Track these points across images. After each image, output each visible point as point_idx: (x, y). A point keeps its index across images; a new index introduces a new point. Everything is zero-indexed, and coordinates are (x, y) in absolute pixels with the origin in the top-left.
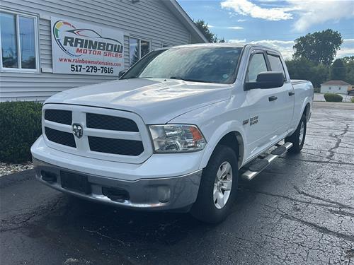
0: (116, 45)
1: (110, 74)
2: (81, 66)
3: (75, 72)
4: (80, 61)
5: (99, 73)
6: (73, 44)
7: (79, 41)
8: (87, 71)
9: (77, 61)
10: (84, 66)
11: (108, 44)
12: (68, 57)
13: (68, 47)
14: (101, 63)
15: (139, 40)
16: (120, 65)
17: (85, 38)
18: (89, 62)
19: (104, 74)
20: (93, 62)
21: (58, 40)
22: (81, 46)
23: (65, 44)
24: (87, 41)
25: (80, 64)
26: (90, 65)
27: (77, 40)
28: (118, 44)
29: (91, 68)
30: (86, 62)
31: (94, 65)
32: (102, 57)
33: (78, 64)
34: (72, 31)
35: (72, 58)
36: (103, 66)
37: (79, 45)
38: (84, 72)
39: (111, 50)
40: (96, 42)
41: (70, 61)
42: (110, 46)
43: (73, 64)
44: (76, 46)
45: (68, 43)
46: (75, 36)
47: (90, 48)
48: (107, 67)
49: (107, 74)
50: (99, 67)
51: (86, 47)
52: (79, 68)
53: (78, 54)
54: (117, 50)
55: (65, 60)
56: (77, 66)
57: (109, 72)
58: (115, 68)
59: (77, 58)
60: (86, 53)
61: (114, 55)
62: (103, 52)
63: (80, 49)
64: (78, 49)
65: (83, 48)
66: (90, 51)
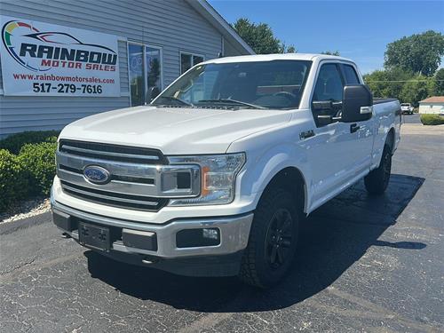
0: (105, 55)
1: (97, 95)
2: (50, 85)
3: (40, 94)
4: (47, 78)
5: (78, 93)
6: (36, 53)
7: (46, 50)
8: (59, 91)
9: (42, 78)
10: (54, 83)
11: (93, 54)
12: (28, 72)
13: (27, 58)
14: (81, 80)
15: (142, 47)
16: (112, 81)
17: (55, 46)
18: (63, 79)
19: (87, 94)
20: (69, 79)
21: (11, 49)
22: (49, 57)
23: (23, 54)
24: (58, 49)
25: (49, 82)
26: (63, 83)
27: (42, 48)
28: (108, 52)
29: (65, 87)
30: (58, 78)
31: (70, 83)
32: (83, 71)
33: (45, 82)
34: (34, 36)
35: (34, 74)
36: (84, 83)
37: (45, 55)
38: (53, 93)
39: (98, 61)
40: (73, 51)
41: (31, 77)
42: (96, 56)
43: (36, 81)
44: (40, 56)
45: (27, 53)
46: (38, 43)
47: (63, 58)
48: (92, 84)
49: (92, 95)
50: (78, 84)
51: (56, 57)
52: (46, 87)
54: (108, 60)
55: (24, 77)
56: (42, 85)
57: (95, 92)
58: (104, 87)
59: (42, 73)
60: (57, 65)
61: (103, 68)
62: (84, 64)
63: (47, 60)
64: (44, 61)
65: (52, 60)
66: (64, 63)
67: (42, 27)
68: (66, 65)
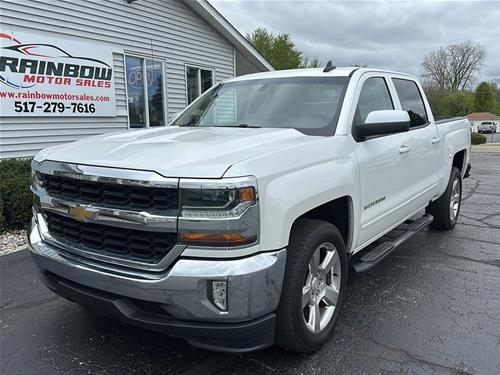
0: (98, 69)
1: (90, 114)
2: (34, 103)
3: (22, 114)
4: (30, 96)
5: (68, 113)
6: (18, 68)
7: (30, 64)
8: (46, 111)
9: (25, 96)
10: (40, 102)
11: (84, 68)
12: (10, 90)
13: (7, 73)
14: (70, 97)
15: (142, 60)
16: (107, 99)
17: (39, 59)
18: (49, 97)
19: (77, 114)
20: (55, 96)
23: (3, 68)
25: (33, 100)
26: (50, 101)
29: (53, 106)
30: (43, 96)
31: (58, 101)
32: (73, 88)
33: (28, 100)
35: (16, 92)
36: (75, 101)
38: (38, 112)
39: (90, 76)
40: (61, 65)
41: (11, 95)
42: (88, 70)
43: (18, 100)
44: (22, 70)
45: (7, 67)
47: (49, 73)
48: (84, 102)
49: (84, 114)
50: (67, 103)
52: (30, 107)
53: (28, 84)
54: (102, 75)
55: (3, 95)
56: (25, 104)
57: (87, 111)
58: (97, 105)
59: (25, 91)
60: (43, 82)
61: (96, 84)
62: (74, 80)
63: (31, 76)
64: (27, 77)
65: (37, 75)
66: (51, 79)
67: (25, 37)
68: (53, 81)
